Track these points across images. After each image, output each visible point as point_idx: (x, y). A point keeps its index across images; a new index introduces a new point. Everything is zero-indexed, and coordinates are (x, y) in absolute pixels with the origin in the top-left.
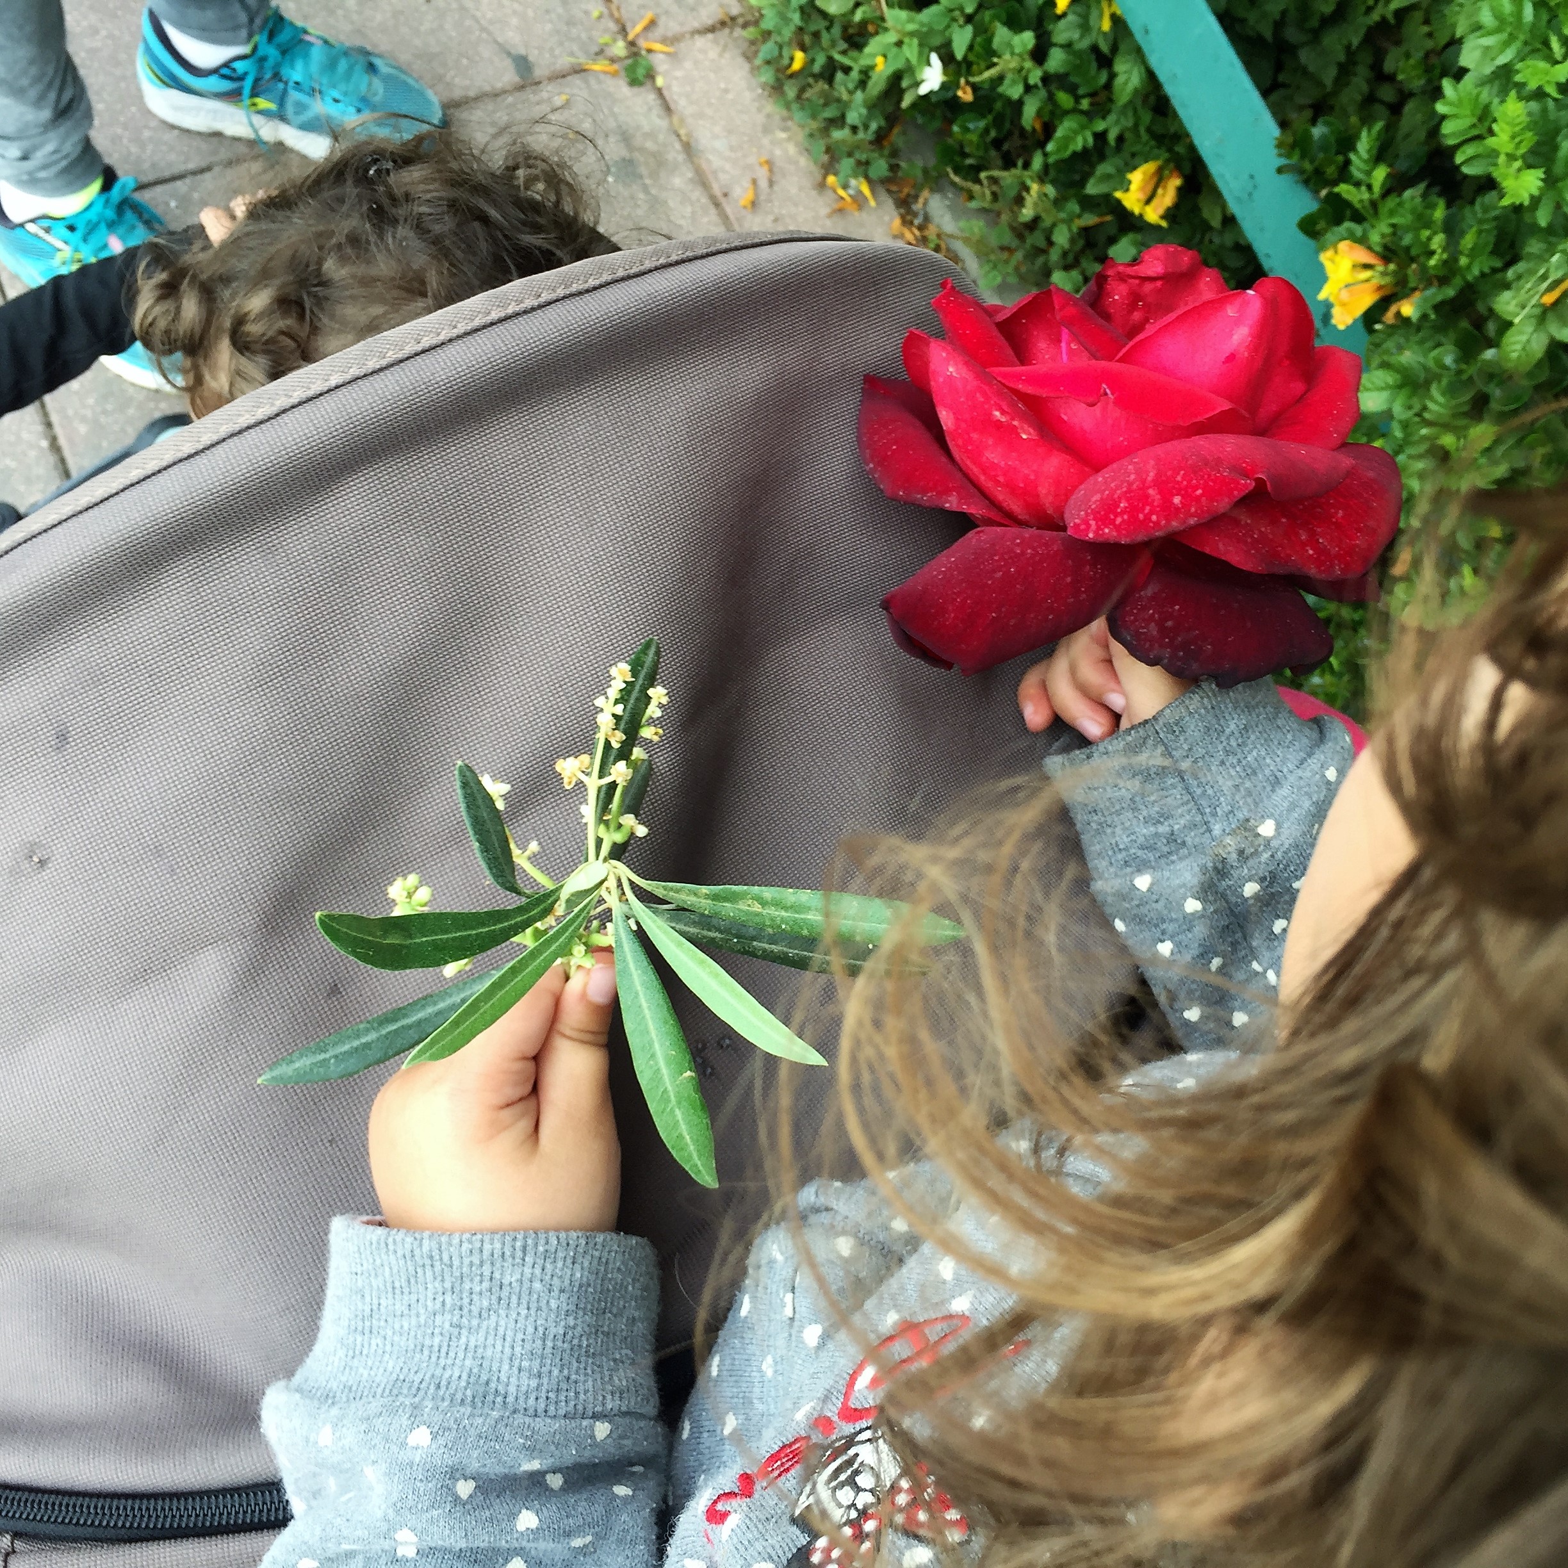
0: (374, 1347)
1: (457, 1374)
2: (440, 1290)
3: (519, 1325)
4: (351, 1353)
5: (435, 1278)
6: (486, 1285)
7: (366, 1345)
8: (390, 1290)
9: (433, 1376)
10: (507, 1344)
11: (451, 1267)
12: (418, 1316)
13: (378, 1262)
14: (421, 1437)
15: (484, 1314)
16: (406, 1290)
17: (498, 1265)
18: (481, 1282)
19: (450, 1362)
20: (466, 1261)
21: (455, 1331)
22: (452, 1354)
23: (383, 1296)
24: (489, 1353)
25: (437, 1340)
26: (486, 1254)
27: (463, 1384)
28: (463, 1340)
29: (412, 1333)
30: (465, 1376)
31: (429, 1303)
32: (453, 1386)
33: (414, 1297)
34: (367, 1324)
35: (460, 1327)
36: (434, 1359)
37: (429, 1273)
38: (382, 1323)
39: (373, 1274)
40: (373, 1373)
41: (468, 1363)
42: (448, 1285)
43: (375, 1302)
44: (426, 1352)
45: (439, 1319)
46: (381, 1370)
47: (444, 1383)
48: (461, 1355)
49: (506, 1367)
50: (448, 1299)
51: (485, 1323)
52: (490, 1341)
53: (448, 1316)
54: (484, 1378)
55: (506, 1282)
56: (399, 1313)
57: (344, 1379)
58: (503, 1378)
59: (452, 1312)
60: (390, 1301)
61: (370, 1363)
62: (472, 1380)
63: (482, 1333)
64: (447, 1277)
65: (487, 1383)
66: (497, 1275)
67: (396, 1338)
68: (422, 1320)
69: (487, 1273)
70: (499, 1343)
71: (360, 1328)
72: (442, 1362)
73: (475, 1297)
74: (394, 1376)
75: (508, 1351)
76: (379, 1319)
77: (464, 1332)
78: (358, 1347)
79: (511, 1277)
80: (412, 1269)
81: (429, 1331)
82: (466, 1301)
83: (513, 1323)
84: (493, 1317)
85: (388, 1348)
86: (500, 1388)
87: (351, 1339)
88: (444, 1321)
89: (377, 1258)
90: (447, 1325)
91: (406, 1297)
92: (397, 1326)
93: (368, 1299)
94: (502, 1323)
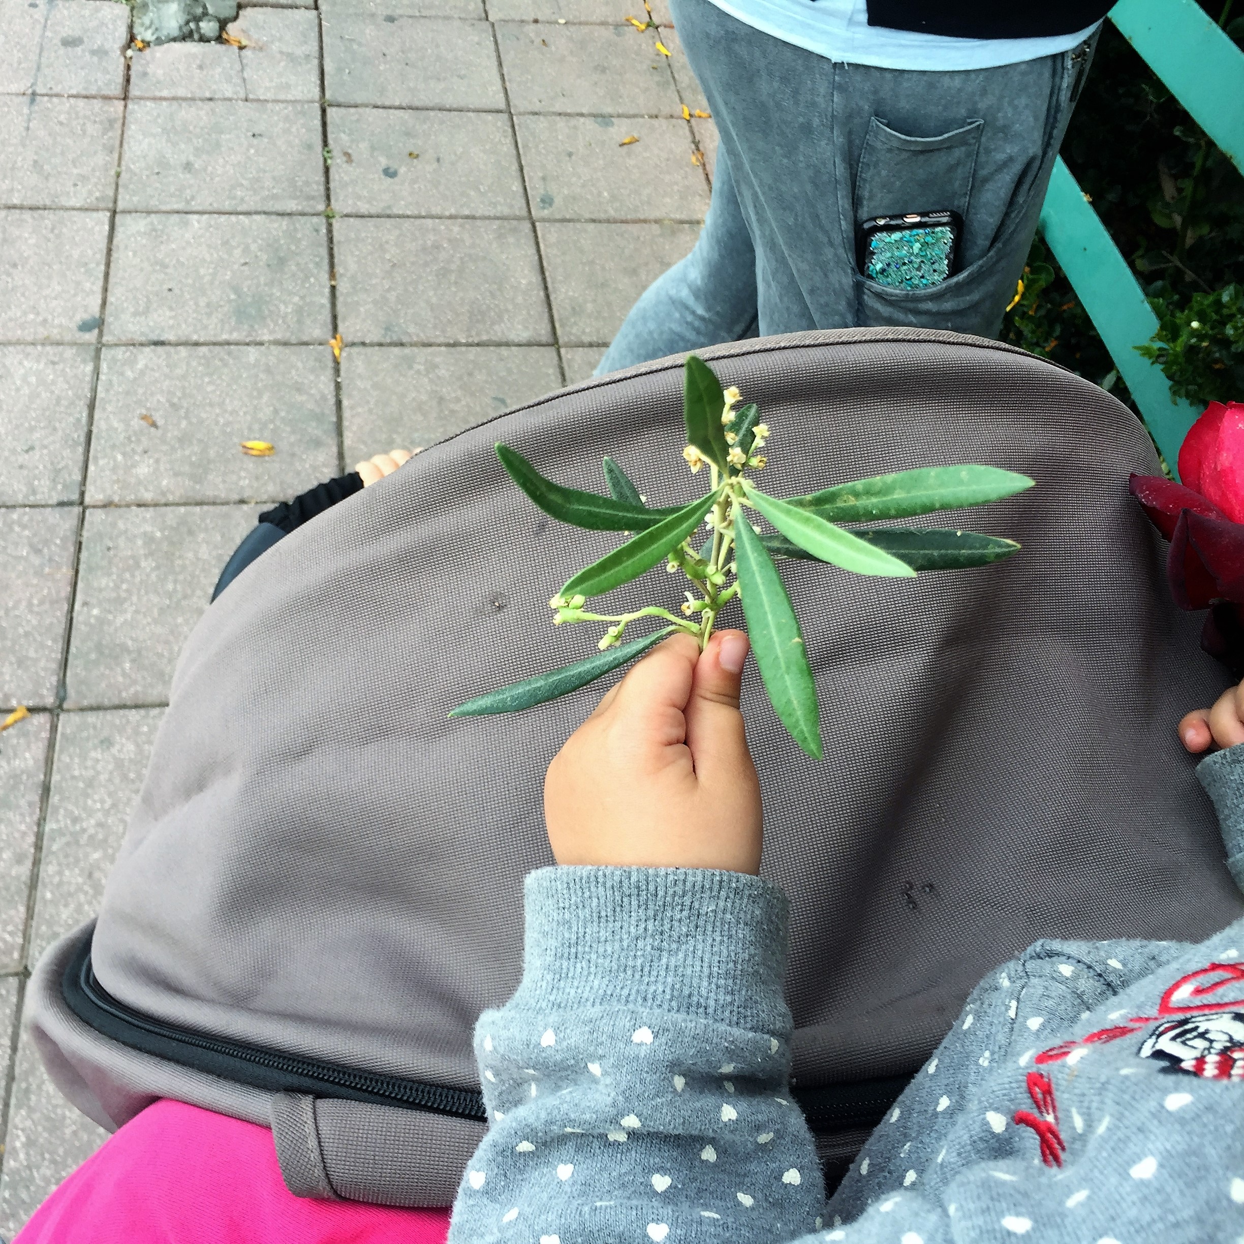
0: (579, 970)
1: (661, 989)
2: (644, 917)
3: (715, 949)
4: (557, 976)
5: (639, 906)
6: (685, 913)
7: (572, 969)
8: (596, 919)
9: (638, 991)
10: (706, 965)
11: (656, 896)
12: (621, 940)
13: (587, 894)
14: (644, 1036)
15: (683, 939)
16: (611, 919)
17: (698, 896)
18: (681, 911)
19: (653, 979)
20: (671, 891)
21: (657, 953)
22: (654, 973)
23: (589, 925)
24: (689, 971)
25: (639, 962)
26: (689, 885)
27: (668, 997)
28: (664, 960)
29: (616, 956)
30: (668, 991)
31: (632, 930)
32: (659, 998)
33: (618, 924)
34: (573, 950)
35: (660, 949)
36: (637, 976)
37: (634, 903)
38: (587, 949)
39: (581, 906)
40: (580, 991)
41: (669, 980)
42: (651, 913)
43: (581, 931)
44: (629, 972)
45: (640, 944)
46: (588, 989)
47: (650, 996)
48: (663, 973)
49: (705, 984)
50: (650, 927)
51: (684, 947)
52: (689, 961)
53: (649, 940)
54: (686, 992)
55: (703, 912)
56: (603, 939)
57: (552, 998)
58: (704, 992)
59: (653, 936)
60: (596, 929)
61: (576, 984)
62: (675, 993)
63: (681, 955)
64: (651, 905)
65: (690, 996)
66: (696, 904)
67: (600, 961)
68: (625, 944)
69: (688, 903)
70: (698, 963)
71: (566, 955)
72: (646, 979)
73: (676, 924)
74: (601, 992)
75: (706, 971)
76: (584, 946)
77: (665, 954)
78: (565, 971)
79: (708, 907)
80: (618, 898)
81: (632, 954)
82: (667, 927)
83: (709, 948)
84: (692, 942)
85: (593, 969)
86: (702, 1000)
87: (558, 964)
88: (645, 945)
89: (586, 891)
90: (649, 948)
91: (611, 925)
92: (601, 950)
93: (575, 929)
94: (700, 947)
